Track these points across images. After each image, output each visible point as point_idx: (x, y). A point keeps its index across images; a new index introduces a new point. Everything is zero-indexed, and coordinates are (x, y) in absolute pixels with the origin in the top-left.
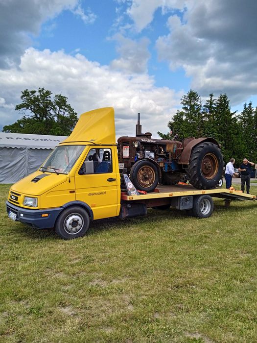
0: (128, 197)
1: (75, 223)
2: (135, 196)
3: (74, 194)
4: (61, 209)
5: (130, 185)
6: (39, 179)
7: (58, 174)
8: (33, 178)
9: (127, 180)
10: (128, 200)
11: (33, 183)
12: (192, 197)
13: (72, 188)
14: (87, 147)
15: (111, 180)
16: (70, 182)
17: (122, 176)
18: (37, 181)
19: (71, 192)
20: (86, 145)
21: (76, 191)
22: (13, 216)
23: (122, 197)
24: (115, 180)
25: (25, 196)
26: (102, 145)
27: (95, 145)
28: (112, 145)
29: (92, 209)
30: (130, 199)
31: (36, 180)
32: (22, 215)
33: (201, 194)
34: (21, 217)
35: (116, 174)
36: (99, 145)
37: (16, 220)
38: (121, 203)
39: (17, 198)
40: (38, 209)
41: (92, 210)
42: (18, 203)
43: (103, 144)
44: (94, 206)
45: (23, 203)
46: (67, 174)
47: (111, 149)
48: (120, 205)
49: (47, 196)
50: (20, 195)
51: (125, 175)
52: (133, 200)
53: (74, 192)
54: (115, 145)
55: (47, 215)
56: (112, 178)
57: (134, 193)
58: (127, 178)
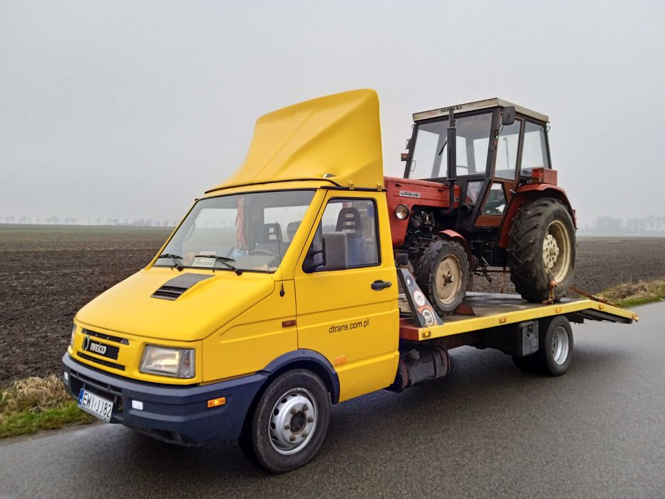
0: (421, 331)
1: (298, 418)
2: (434, 328)
3: (293, 329)
4: (260, 377)
5: (419, 298)
6: (184, 289)
7: (239, 272)
8: (156, 288)
9: (412, 284)
10: (421, 338)
11: (164, 303)
12: (537, 322)
13: (289, 313)
14: (319, 194)
15: (378, 286)
16: (282, 294)
17: (400, 275)
18: (177, 296)
19: (285, 325)
20: (315, 190)
21: (299, 320)
22: (98, 405)
24: (388, 285)
25: (147, 345)
26: (356, 189)
27: (338, 188)
28: (375, 190)
29: (338, 370)
30: (424, 335)
32: (137, 405)
33: (555, 314)
34: (132, 412)
35: (387, 270)
36: (347, 189)
37: (113, 421)
38: (399, 350)
39: (113, 352)
41: (336, 375)
42: (122, 368)
43: (356, 186)
44: (342, 363)
45: (140, 367)
46: (273, 272)
47: (374, 201)
48: (397, 353)
49: (222, 342)
50: (126, 341)
51: (405, 272)
52: (432, 337)
53: (293, 323)
54: (383, 190)
55: (224, 403)
56: (381, 281)
57: (431, 321)
58: (411, 280)
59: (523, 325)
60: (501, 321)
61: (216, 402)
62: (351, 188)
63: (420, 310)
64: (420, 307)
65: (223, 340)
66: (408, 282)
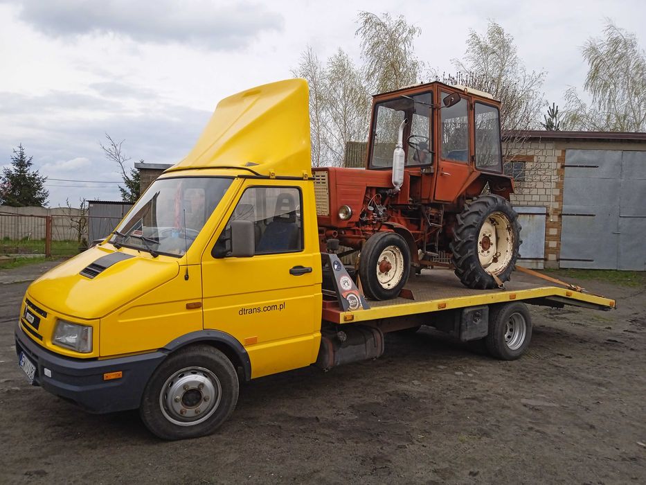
0: (342, 314)
2: (359, 311)
3: (199, 311)
4: (160, 355)
5: (345, 283)
6: (103, 268)
7: (155, 255)
8: (86, 265)
9: (339, 269)
10: (342, 321)
11: (85, 281)
12: (487, 307)
13: (194, 296)
14: (237, 182)
15: (298, 271)
16: (187, 278)
17: (325, 261)
18: (95, 274)
19: (189, 307)
20: (233, 178)
21: (205, 302)
22: (29, 368)
23: (324, 313)
24: (309, 271)
25: (59, 320)
26: (278, 178)
27: (258, 176)
28: (300, 179)
29: (248, 349)
30: (345, 319)
31: (93, 270)
32: (48, 372)
33: (509, 300)
34: (44, 379)
35: (311, 255)
36: (268, 178)
37: (35, 384)
38: (321, 331)
39: (36, 323)
40: (95, 359)
41: (246, 354)
42: (41, 338)
43: (278, 174)
44: (253, 342)
45: (53, 338)
46: (180, 257)
47: (299, 189)
48: (319, 335)
49: (120, 321)
50: (45, 314)
51: (333, 257)
52: (355, 320)
53: (198, 306)
54: (310, 179)
55: (121, 376)
56: (301, 267)
57: (356, 305)
58: (339, 265)
59: (467, 310)
60: (439, 307)
61: (112, 376)
62: (271, 177)
63: (344, 295)
64: (345, 291)
65: (121, 319)
66: (336, 267)
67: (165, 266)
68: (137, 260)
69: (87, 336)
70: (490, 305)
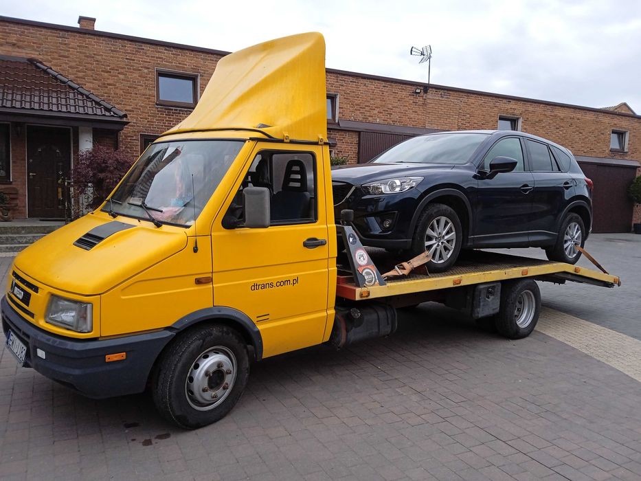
0: (358, 290)
2: (374, 286)
3: (209, 286)
4: (168, 334)
5: (361, 257)
6: (101, 239)
7: (159, 224)
8: (80, 235)
9: (354, 242)
10: (358, 298)
11: (81, 251)
13: (203, 269)
14: (248, 145)
15: (312, 243)
16: (195, 250)
17: (340, 232)
18: (91, 245)
19: (198, 282)
20: (244, 141)
21: (215, 277)
22: (18, 347)
23: (339, 289)
24: (322, 243)
25: (53, 295)
26: (292, 142)
27: (271, 139)
28: (316, 144)
29: (260, 327)
30: (361, 295)
31: (89, 241)
32: (41, 354)
33: (520, 276)
35: (325, 226)
36: (281, 141)
37: (26, 364)
38: (335, 308)
39: (27, 298)
40: (95, 339)
41: (258, 332)
42: (32, 315)
43: (291, 138)
44: (265, 318)
45: (46, 316)
46: (188, 227)
47: (313, 155)
48: (332, 312)
49: (123, 298)
50: (36, 289)
51: (349, 230)
52: (371, 297)
53: (209, 280)
54: (325, 144)
55: (124, 357)
56: (315, 239)
57: (372, 281)
58: (354, 238)
59: (482, 287)
60: (455, 283)
61: (114, 357)
62: (285, 140)
63: (360, 270)
64: (360, 266)
65: (124, 296)
66: (351, 240)
67: (172, 237)
68: (138, 229)
69: (86, 313)
70: (502, 282)
